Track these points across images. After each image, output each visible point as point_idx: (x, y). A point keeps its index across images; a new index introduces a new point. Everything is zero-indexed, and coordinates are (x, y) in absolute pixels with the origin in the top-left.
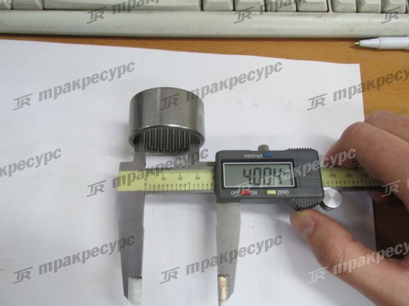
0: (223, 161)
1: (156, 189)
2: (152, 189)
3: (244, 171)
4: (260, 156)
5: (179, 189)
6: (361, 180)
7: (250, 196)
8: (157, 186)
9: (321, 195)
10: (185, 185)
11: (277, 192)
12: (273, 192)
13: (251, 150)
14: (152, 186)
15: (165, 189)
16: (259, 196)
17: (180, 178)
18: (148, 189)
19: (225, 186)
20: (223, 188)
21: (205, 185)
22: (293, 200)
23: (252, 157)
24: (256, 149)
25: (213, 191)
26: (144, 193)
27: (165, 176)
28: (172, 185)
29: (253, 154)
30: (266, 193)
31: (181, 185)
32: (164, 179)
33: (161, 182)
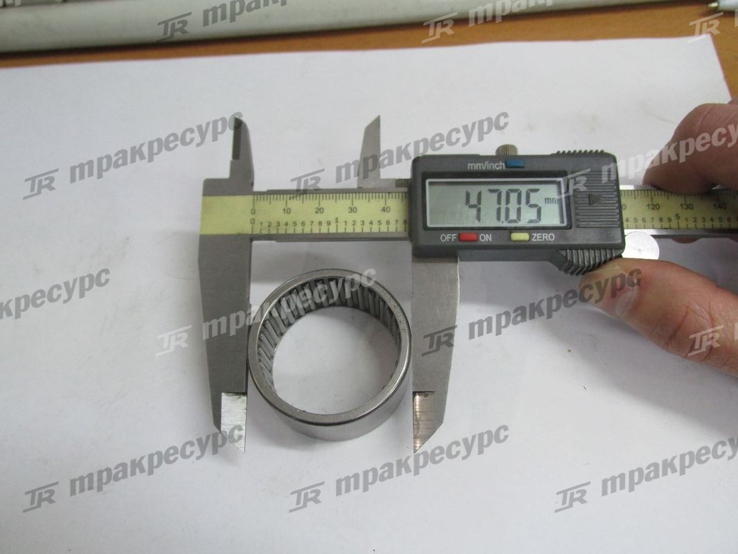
0: (426, 176)
1: (273, 232)
2: (265, 232)
3: (468, 195)
4: (500, 166)
5: (316, 231)
6: (677, 216)
7: (477, 243)
8: (274, 225)
9: (620, 241)
10: (329, 223)
11: (531, 237)
12: (524, 236)
13: (482, 153)
14: (265, 225)
15: (291, 231)
16: (495, 243)
17: (320, 210)
18: (257, 232)
19: (429, 225)
20: (426, 228)
21: (367, 223)
22: (563, 253)
23: (484, 168)
24: (493, 153)
25: (406, 235)
26: (253, 238)
27: (289, 206)
28: (303, 224)
29: (486, 162)
30: (510, 237)
31: (320, 223)
32: (287, 211)
33: (284, 218)
